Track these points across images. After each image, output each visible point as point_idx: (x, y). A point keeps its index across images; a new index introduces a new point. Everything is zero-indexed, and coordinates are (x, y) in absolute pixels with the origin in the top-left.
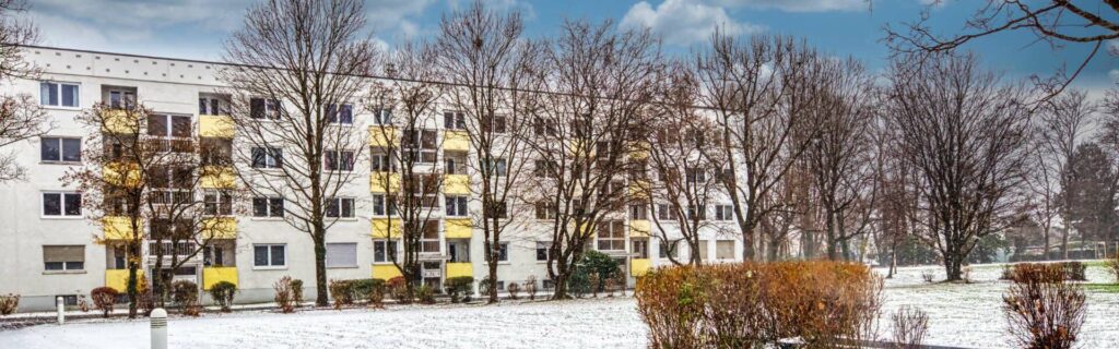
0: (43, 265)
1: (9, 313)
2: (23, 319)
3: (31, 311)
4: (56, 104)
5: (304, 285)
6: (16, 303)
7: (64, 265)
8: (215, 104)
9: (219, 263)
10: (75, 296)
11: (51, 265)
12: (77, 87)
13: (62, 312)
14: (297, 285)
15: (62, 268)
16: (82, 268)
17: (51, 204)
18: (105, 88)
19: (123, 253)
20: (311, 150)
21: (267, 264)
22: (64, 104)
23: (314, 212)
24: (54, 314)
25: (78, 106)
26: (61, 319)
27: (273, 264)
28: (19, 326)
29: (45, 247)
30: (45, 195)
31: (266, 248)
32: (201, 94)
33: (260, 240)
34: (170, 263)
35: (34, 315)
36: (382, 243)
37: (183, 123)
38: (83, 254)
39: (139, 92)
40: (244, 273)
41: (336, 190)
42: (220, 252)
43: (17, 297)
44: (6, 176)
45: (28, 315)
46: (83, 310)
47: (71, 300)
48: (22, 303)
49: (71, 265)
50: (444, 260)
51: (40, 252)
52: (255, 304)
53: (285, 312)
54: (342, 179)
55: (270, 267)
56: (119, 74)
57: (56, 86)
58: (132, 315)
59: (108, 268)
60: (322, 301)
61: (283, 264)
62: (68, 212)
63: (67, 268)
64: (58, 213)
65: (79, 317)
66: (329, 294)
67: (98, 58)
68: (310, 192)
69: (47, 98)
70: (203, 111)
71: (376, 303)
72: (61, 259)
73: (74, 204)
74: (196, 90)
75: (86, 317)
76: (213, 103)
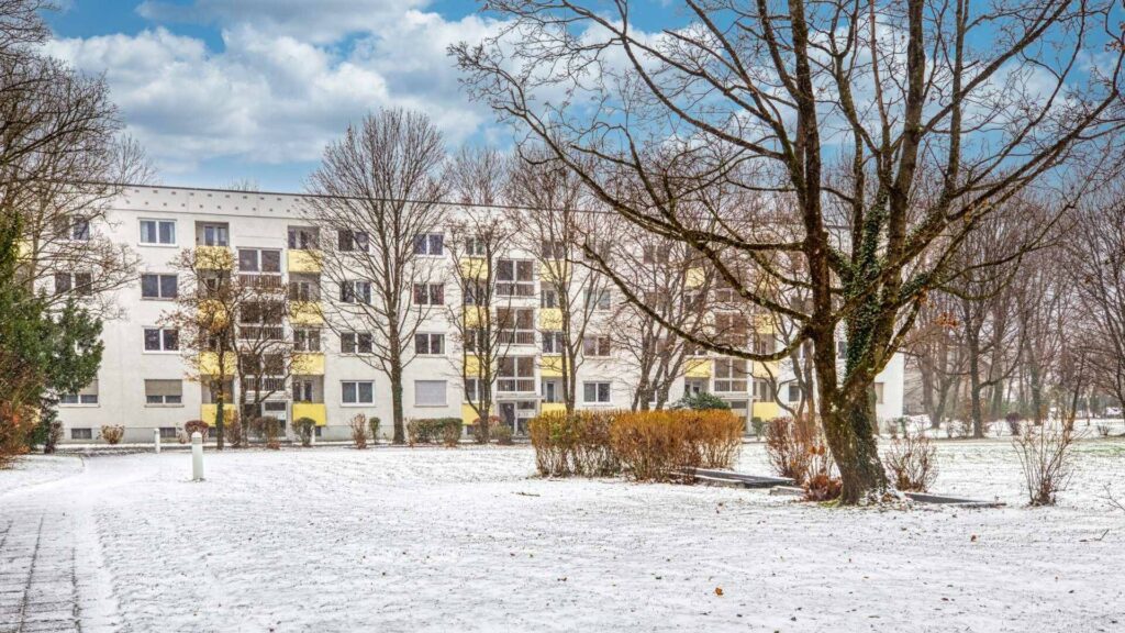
0: (145, 399)
1: (116, 442)
2: (127, 448)
3: (135, 442)
4: (154, 241)
5: (381, 423)
6: (122, 434)
7: (164, 398)
8: (304, 237)
9: (309, 399)
10: (174, 429)
11: (153, 399)
12: (173, 224)
13: (158, 444)
14: (375, 423)
15: (161, 401)
16: (180, 401)
17: (151, 340)
18: (199, 224)
19: (217, 388)
20: (389, 289)
21: (355, 401)
22: (161, 242)
23: (391, 351)
24: (153, 445)
25: (174, 242)
26: (158, 449)
27: (361, 401)
28: (123, 454)
29: (146, 381)
30: (146, 331)
31: (354, 384)
32: (289, 227)
33: (349, 377)
34: (253, 399)
35: (137, 445)
36: (474, 381)
37: (272, 258)
38: (180, 389)
39: (231, 226)
40: (331, 411)
41: (417, 326)
42: (308, 389)
43: (122, 429)
44: (110, 316)
45: (132, 445)
46: (180, 442)
47: (168, 432)
48: (127, 434)
49: (170, 399)
50: (539, 400)
51: (142, 387)
52: (336, 441)
53: (359, 448)
54: (422, 317)
55: (358, 404)
56: (212, 210)
57: (154, 223)
58: (220, 447)
59: (204, 402)
60: (399, 439)
61: (371, 401)
62: (167, 347)
63: (167, 402)
64: (158, 348)
65: (175, 448)
66: (406, 433)
67: (192, 194)
68: (387, 329)
69: (146, 236)
70: (292, 245)
71: (453, 443)
72: (162, 393)
73: (172, 340)
74: (286, 224)
75: (181, 448)
76: (303, 237)
